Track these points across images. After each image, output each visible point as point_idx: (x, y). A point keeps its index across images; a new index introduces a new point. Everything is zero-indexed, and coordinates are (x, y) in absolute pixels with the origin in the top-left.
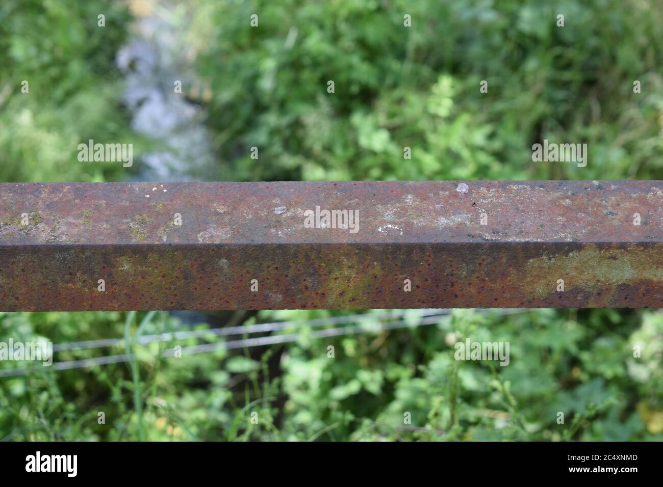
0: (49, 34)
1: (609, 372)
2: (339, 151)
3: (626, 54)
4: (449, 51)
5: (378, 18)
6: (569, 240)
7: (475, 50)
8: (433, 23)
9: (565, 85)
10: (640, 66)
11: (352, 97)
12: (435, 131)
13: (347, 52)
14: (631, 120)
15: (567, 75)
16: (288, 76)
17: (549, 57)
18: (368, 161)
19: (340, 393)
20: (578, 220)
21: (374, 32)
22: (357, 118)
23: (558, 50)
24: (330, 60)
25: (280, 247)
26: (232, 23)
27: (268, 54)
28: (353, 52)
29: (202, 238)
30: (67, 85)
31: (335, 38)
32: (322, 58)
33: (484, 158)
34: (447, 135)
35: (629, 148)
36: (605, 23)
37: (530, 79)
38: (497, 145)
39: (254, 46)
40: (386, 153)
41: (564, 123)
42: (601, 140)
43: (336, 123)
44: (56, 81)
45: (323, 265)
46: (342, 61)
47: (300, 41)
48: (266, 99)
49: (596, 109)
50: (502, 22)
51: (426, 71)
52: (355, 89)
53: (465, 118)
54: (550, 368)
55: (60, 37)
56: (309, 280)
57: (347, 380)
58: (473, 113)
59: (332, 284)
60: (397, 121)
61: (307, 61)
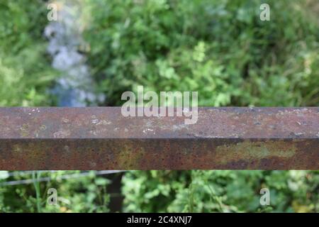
0: (11, 20)
1: (278, 186)
2: (150, 77)
3: (289, 32)
4: (203, 30)
5: (170, 13)
6: (237, 137)
7: (216, 29)
8: (196, 16)
9: (260, 46)
10: (295, 37)
11: (157, 51)
12: (196, 68)
13: (155, 29)
14: (291, 64)
15: (260, 42)
16: (126, 41)
17: (252, 33)
18: (164, 83)
19: (149, 195)
20: (242, 127)
21: (167, 20)
22: (159, 62)
23: (256, 29)
24: (146, 33)
25: (94, 140)
26: (100, 15)
27: (116, 31)
28: (158, 30)
29: (56, 135)
30: (19, 44)
31: (149, 23)
32: (142, 33)
33: (220, 82)
34: (201, 71)
35: (290, 77)
36: (279, 16)
37: (242, 43)
38: (226, 75)
39: (110, 26)
40: (172, 79)
41: (259, 65)
42: (276, 73)
43: (149, 64)
44: (14, 43)
45: (116, 149)
46: (152, 34)
47: (132, 24)
48: (115, 53)
49: (274, 58)
50: (230, 16)
51: (192, 39)
52: (158, 48)
53: (210, 62)
54: (250, 184)
55: (16, 21)
56: (109, 156)
57: (153, 189)
58: (214, 60)
59: (121, 158)
60: (178, 63)
61: (135, 34)
